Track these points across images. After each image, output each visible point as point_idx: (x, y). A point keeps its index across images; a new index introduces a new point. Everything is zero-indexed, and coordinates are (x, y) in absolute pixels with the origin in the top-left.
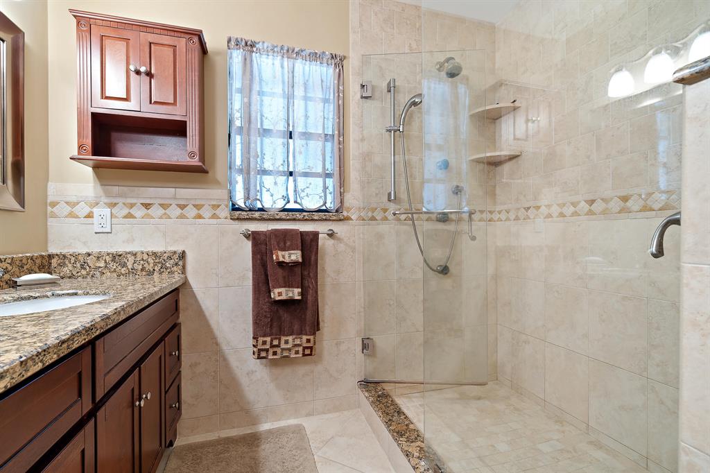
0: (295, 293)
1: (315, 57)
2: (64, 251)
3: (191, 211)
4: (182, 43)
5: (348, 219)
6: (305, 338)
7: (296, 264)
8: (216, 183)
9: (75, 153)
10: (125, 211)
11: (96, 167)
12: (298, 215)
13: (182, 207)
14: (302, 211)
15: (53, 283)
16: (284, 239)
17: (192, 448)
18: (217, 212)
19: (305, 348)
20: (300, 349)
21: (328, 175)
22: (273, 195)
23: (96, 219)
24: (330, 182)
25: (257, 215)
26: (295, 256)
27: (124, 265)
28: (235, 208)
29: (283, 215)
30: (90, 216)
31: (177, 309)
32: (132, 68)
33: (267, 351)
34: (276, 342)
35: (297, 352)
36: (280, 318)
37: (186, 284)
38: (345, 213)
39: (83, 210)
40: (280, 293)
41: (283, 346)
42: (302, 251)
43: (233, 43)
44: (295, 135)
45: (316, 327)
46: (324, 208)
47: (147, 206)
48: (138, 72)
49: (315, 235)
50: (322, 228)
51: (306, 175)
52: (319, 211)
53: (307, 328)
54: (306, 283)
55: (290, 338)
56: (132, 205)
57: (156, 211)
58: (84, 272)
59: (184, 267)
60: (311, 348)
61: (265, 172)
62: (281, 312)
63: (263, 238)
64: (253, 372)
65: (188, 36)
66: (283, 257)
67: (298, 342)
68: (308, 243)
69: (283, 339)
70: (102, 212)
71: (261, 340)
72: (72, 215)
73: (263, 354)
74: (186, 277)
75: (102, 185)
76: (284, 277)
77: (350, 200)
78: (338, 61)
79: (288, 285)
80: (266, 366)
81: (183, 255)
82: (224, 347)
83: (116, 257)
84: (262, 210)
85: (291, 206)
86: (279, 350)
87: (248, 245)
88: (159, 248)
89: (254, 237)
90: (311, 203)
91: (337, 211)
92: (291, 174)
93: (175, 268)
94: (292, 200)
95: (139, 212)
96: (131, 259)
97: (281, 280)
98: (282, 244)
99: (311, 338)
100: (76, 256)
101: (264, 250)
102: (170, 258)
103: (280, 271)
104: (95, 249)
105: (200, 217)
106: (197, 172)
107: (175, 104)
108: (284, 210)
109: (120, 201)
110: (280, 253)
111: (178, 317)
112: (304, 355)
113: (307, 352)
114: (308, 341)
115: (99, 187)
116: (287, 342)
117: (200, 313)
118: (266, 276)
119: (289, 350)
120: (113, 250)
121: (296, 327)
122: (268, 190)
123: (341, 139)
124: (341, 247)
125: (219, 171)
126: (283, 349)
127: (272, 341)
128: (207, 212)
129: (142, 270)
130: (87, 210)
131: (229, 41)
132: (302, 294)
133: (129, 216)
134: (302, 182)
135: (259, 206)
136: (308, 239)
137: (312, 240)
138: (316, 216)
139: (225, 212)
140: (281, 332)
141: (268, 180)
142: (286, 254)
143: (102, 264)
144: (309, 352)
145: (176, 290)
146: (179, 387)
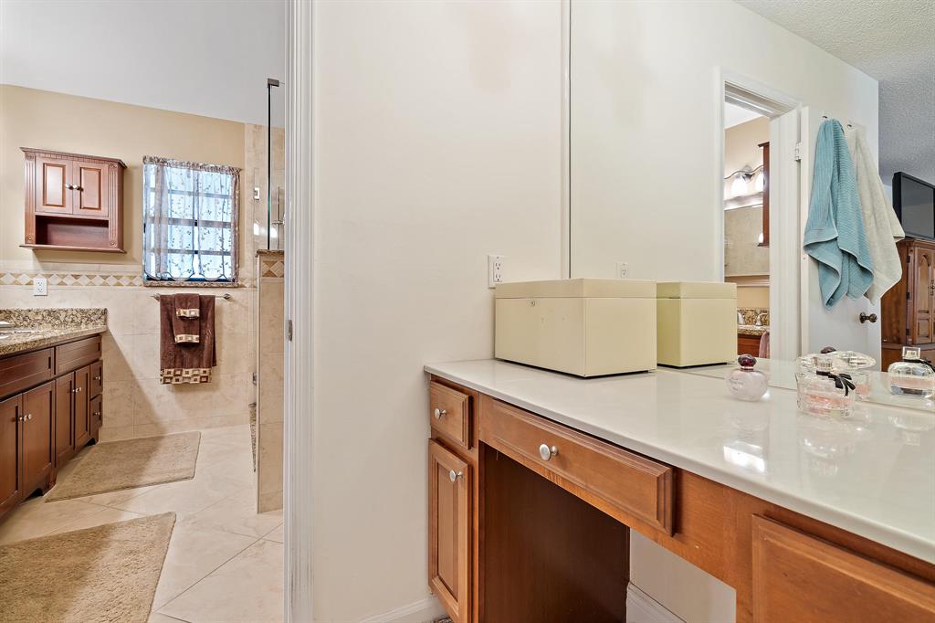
0: (194, 338)
1: (216, 169)
2: (10, 308)
3: (112, 281)
4: (105, 168)
5: (242, 286)
6: (202, 370)
7: (195, 318)
8: (133, 261)
9: (23, 243)
10: (59, 280)
11: (35, 250)
12: (199, 284)
13: (105, 278)
14: (204, 280)
15: (8, 327)
16: (185, 301)
18: (134, 281)
19: (201, 377)
20: (198, 378)
21: (227, 253)
22: (180, 268)
23: (35, 286)
24: (228, 259)
25: (166, 283)
26: (194, 312)
27: (58, 318)
28: (149, 279)
29: (187, 284)
30: (30, 284)
31: (99, 349)
32: (67, 186)
33: (171, 378)
34: (178, 373)
35: (195, 380)
36: (182, 356)
37: (107, 332)
38: (240, 283)
39: (25, 279)
40: (181, 338)
41: (184, 375)
42: (200, 309)
43: (148, 160)
44: (200, 224)
45: (213, 362)
46: (223, 277)
47: (76, 277)
48: (71, 188)
49: (212, 299)
50: (219, 294)
51: (207, 253)
52: (219, 280)
53: (204, 364)
54: (204, 331)
55: (190, 370)
56: (64, 276)
57: (84, 280)
58: (25, 323)
59: (106, 320)
60: (207, 377)
61: (173, 251)
62: (183, 352)
63: (169, 300)
64: (161, 396)
65: (110, 163)
66: (185, 313)
67: (196, 373)
68: (206, 305)
69: (184, 370)
70: (40, 283)
71: (166, 371)
72: (15, 283)
73: (168, 381)
74: (107, 328)
75: (40, 262)
76: (185, 327)
77: (243, 272)
78: (236, 173)
79: (187, 332)
80: (172, 391)
81: (105, 312)
82: (138, 377)
83: (50, 313)
84: (170, 279)
85: (197, 276)
86: (180, 378)
87: (158, 305)
88: (85, 307)
89: (163, 300)
90: (212, 274)
91: (234, 281)
92: (196, 252)
93: (99, 321)
94: (197, 270)
95: (69, 281)
96: (63, 314)
97: (182, 329)
98: (184, 305)
99: (207, 370)
100: (20, 312)
101: (169, 308)
102: (94, 313)
103: (181, 323)
104: (34, 307)
105: (119, 284)
106: (121, 251)
107: (99, 209)
108: (190, 280)
109: (55, 273)
110: (182, 311)
111: (101, 355)
112: (201, 382)
113: (204, 380)
114: (205, 372)
115: (38, 264)
116: (187, 373)
117: (118, 353)
118: (171, 326)
119: (189, 378)
120: (49, 308)
121: (196, 362)
122: (177, 265)
123: (237, 229)
124: (236, 307)
125: (135, 250)
126: (184, 378)
127: (175, 371)
128: (125, 281)
129: (72, 322)
130: (29, 279)
131: (145, 158)
132: (200, 339)
133: (62, 284)
134: (205, 259)
135: (169, 276)
136: (206, 301)
137: (209, 302)
138: (215, 284)
139: (138, 281)
140: (183, 365)
141: (176, 258)
142: (187, 311)
143: (40, 317)
144: (206, 380)
145: (98, 335)
146: (100, 404)
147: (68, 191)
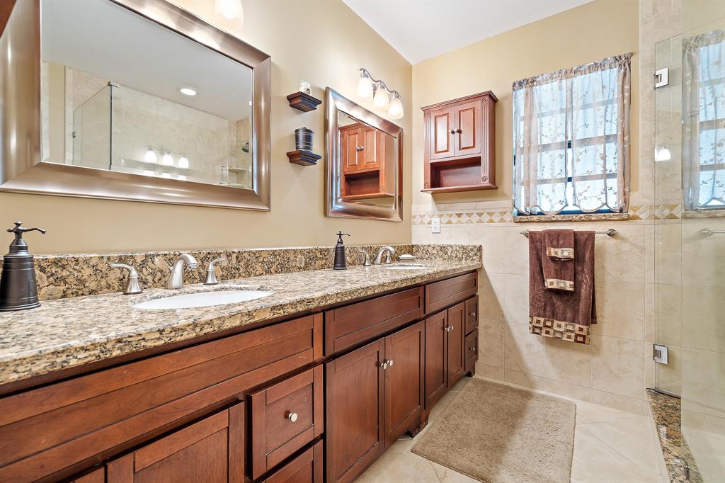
0: (568, 285)
1: (596, 67)
2: (419, 244)
3: (486, 217)
4: (478, 104)
5: (635, 218)
6: (577, 326)
7: (568, 260)
8: (504, 196)
9: (423, 189)
10: (447, 220)
11: (433, 194)
12: (574, 217)
13: (480, 215)
14: (580, 212)
15: (413, 260)
16: (557, 238)
17: (483, 382)
18: (504, 217)
19: (577, 336)
20: (573, 335)
21: (612, 176)
22: (550, 200)
23: (433, 225)
24: (613, 183)
25: (535, 218)
26: (568, 252)
27: (446, 253)
28: (520, 214)
29: (559, 217)
30: (430, 223)
31: (475, 284)
32: (450, 131)
33: (541, 329)
34: (549, 324)
35: (569, 337)
36: (553, 304)
37: (482, 268)
38: (631, 213)
39: (427, 219)
40: (552, 283)
41: (556, 328)
42: (575, 248)
43: (517, 85)
44: (574, 144)
45: (592, 318)
46: (605, 208)
47: (459, 215)
48: (453, 132)
49: (591, 235)
50: (600, 229)
51: (584, 178)
52: (599, 212)
53: (580, 318)
54: (579, 277)
55: (563, 324)
56: (451, 215)
57: (464, 218)
58: (427, 256)
59: (481, 257)
60: (584, 337)
61: (543, 181)
62: (555, 300)
63: (538, 237)
64: (531, 345)
65: (482, 98)
66: (556, 253)
67: (570, 328)
68: (583, 244)
69: (556, 322)
70: (436, 220)
71: (535, 318)
72: (422, 223)
73: (537, 331)
74: (482, 264)
75: (436, 204)
76: (556, 270)
77: (635, 198)
78: (625, 62)
79: (559, 276)
80: (542, 343)
81: (480, 249)
82: (508, 319)
83: (443, 248)
84: (541, 214)
85: (570, 208)
86: (551, 331)
87: (526, 243)
88: (465, 243)
89: (531, 236)
90: (589, 205)
91: (621, 211)
92: (570, 179)
93: (475, 257)
94: (570, 202)
95: (454, 219)
96: (450, 249)
97: (553, 272)
98: (555, 243)
99: (585, 328)
100: (423, 246)
101: (539, 247)
102: (472, 250)
103: (552, 265)
104: (432, 243)
105: (491, 221)
106: (492, 187)
107: (474, 147)
108: (562, 213)
109: (444, 213)
110: (553, 250)
111: (477, 291)
112: (576, 341)
113: (580, 339)
114: (581, 330)
115: (434, 205)
116: (559, 326)
117: (491, 291)
118: (541, 268)
119: (562, 333)
120: (441, 243)
121: (569, 315)
122: (547, 197)
123: (626, 138)
124: (626, 247)
125: (506, 185)
126: (555, 331)
127: (545, 321)
128: (496, 218)
129: (456, 257)
130: (428, 220)
131: (514, 84)
132: (575, 286)
133: (449, 222)
134: (580, 186)
135: (539, 210)
136: (582, 238)
137: (587, 239)
138: (594, 217)
139: (509, 217)
140: (554, 316)
141: (546, 188)
142: (559, 251)
143: (435, 252)
144: (582, 340)
145: (475, 271)
146: (476, 339)
147: (451, 134)
